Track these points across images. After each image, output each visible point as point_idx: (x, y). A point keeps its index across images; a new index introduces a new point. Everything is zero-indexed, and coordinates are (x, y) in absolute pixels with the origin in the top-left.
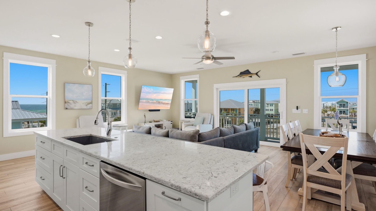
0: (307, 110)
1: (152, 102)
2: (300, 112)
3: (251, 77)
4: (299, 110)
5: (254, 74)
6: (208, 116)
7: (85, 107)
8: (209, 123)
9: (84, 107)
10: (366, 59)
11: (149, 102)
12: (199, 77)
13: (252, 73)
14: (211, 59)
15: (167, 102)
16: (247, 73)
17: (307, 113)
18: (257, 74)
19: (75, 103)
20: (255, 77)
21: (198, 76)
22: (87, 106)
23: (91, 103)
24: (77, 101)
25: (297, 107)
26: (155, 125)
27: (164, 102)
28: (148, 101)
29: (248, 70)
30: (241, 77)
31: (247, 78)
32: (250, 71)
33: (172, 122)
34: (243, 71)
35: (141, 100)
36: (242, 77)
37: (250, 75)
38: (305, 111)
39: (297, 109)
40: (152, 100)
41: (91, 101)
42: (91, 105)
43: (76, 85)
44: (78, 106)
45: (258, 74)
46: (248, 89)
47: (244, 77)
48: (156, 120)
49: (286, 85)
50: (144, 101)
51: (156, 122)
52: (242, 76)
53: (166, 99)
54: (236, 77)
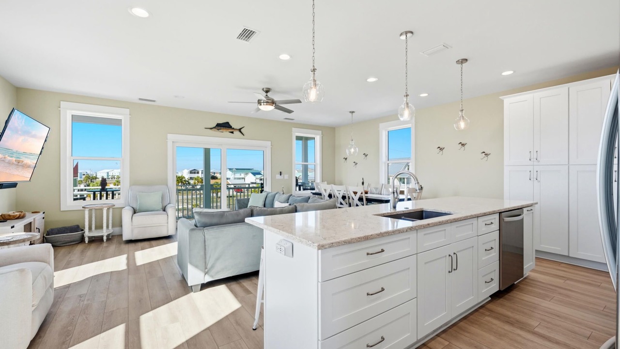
2: (282, 178)
3: (232, 132)
5: (236, 129)
13: (233, 128)
16: (226, 126)
18: (240, 130)
20: (237, 133)
29: (228, 123)
30: (218, 130)
31: (226, 133)
34: (221, 123)
36: (220, 131)
37: (232, 131)
38: (286, 176)
39: (281, 175)
45: (242, 130)
46: (227, 149)
47: (224, 131)
49: (271, 148)
52: (220, 129)
54: (211, 129)
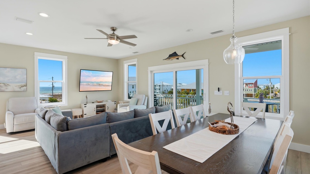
0: (228, 92)
1: (92, 85)
2: (221, 94)
3: (178, 59)
4: (221, 91)
5: (180, 56)
6: (142, 98)
7: (19, 90)
8: (143, 104)
9: (17, 89)
10: (289, 33)
11: (89, 85)
12: (138, 61)
13: (179, 55)
14: (116, 39)
15: (107, 84)
16: (174, 55)
17: (228, 94)
18: (183, 56)
19: (6, 86)
20: (181, 58)
21: (136, 59)
22: (20, 88)
23: (25, 86)
24: (9, 84)
25: (219, 88)
26: (96, 105)
27: (104, 84)
28: (88, 83)
29: (175, 53)
30: (169, 59)
31: (174, 60)
32: (177, 53)
33: (115, 103)
34: (172, 53)
35: (82, 83)
37: (177, 58)
38: (226, 93)
39: (219, 91)
40: (93, 83)
41: (25, 84)
42: (25, 88)
43: (7, 69)
44: (10, 89)
45: (184, 56)
46: (176, 71)
48: (98, 101)
49: (208, 66)
50: (85, 84)
51: (99, 102)
52: (171, 58)
53: (106, 82)
54: (166, 59)
